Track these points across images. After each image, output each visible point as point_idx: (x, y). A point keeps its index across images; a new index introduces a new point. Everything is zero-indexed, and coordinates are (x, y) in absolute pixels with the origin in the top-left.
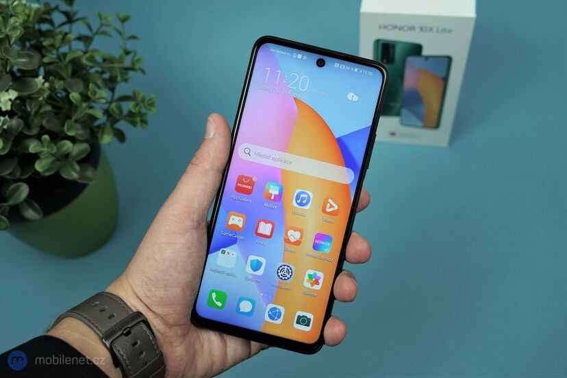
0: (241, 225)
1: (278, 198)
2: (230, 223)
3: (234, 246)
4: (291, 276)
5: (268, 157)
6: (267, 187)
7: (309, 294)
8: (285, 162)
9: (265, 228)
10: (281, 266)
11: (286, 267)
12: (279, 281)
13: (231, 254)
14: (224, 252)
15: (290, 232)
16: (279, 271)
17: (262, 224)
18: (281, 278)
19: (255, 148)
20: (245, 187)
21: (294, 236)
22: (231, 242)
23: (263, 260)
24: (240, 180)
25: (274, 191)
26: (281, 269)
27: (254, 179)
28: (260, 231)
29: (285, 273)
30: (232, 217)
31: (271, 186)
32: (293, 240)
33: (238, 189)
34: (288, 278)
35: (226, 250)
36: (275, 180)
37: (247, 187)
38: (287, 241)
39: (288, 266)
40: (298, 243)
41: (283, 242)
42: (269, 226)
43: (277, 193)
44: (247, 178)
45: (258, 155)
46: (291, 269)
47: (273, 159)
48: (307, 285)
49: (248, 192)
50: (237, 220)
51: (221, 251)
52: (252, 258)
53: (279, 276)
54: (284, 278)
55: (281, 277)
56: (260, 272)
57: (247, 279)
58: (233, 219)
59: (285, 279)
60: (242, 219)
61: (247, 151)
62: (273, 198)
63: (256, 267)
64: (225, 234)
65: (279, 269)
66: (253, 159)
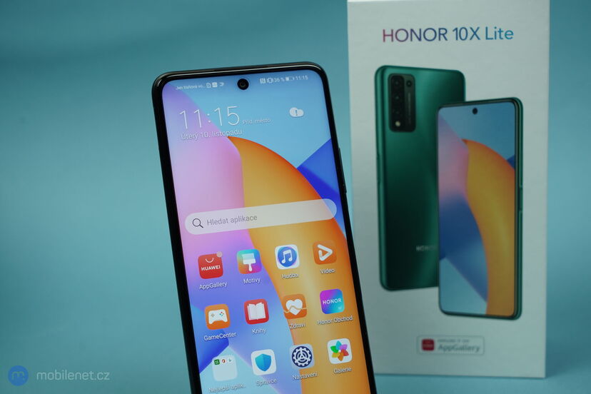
0: (225, 319)
1: (258, 267)
2: (211, 322)
3: (228, 349)
4: (311, 358)
5: (225, 221)
6: (238, 258)
7: (340, 371)
8: (248, 219)
9: (256, 311)
10: (295, 351)
11: (301, 350)
12: (301, 371)
13: (227, 361)
14: (217, 362)
15: (289, 304)
16: (295, 358)
17: (251, 307)
18: (301, 366)
19: (205, 216)
20: (213, 269)
21: (294, 306)
22: (222, 345)
23: (269, 352)
24: (202, 262)
25: (248, 260)
26: (295, 354)
27: (219, 255)
28: (252, 316)
29: (302, 358)
30: (210, 313)
31: (244, 256)
32: (295, 312)
33: (205, 275)
34: (309, 362)
35: (220, 357)
36: (245, 247)
37: (213, 268)
38: (289, 316)
39: (303, 347)
40: (303, 313)
41: (285, 319)
42: (261, 306)
43: (254, 261)
44: (209, 257)
45: (212, 222)
46: (307, 349)
47: (233, 221)
48: (335, 361)
49: (218, 274)
50: (218, 315)
51: (213, 362)
52: (255, 355)
53: (297, 364)
54: (303, 364)
55: (299, 364)
56: (273, 369)
57: (260, 384)
58: (213, 315)
59: (306, 365)
60: (224, 311)
61: (197, 223)
62: (251, 269)
63: (265, 363)
64: (210, 338)
65: (293, 356)
66: (209, 230)
